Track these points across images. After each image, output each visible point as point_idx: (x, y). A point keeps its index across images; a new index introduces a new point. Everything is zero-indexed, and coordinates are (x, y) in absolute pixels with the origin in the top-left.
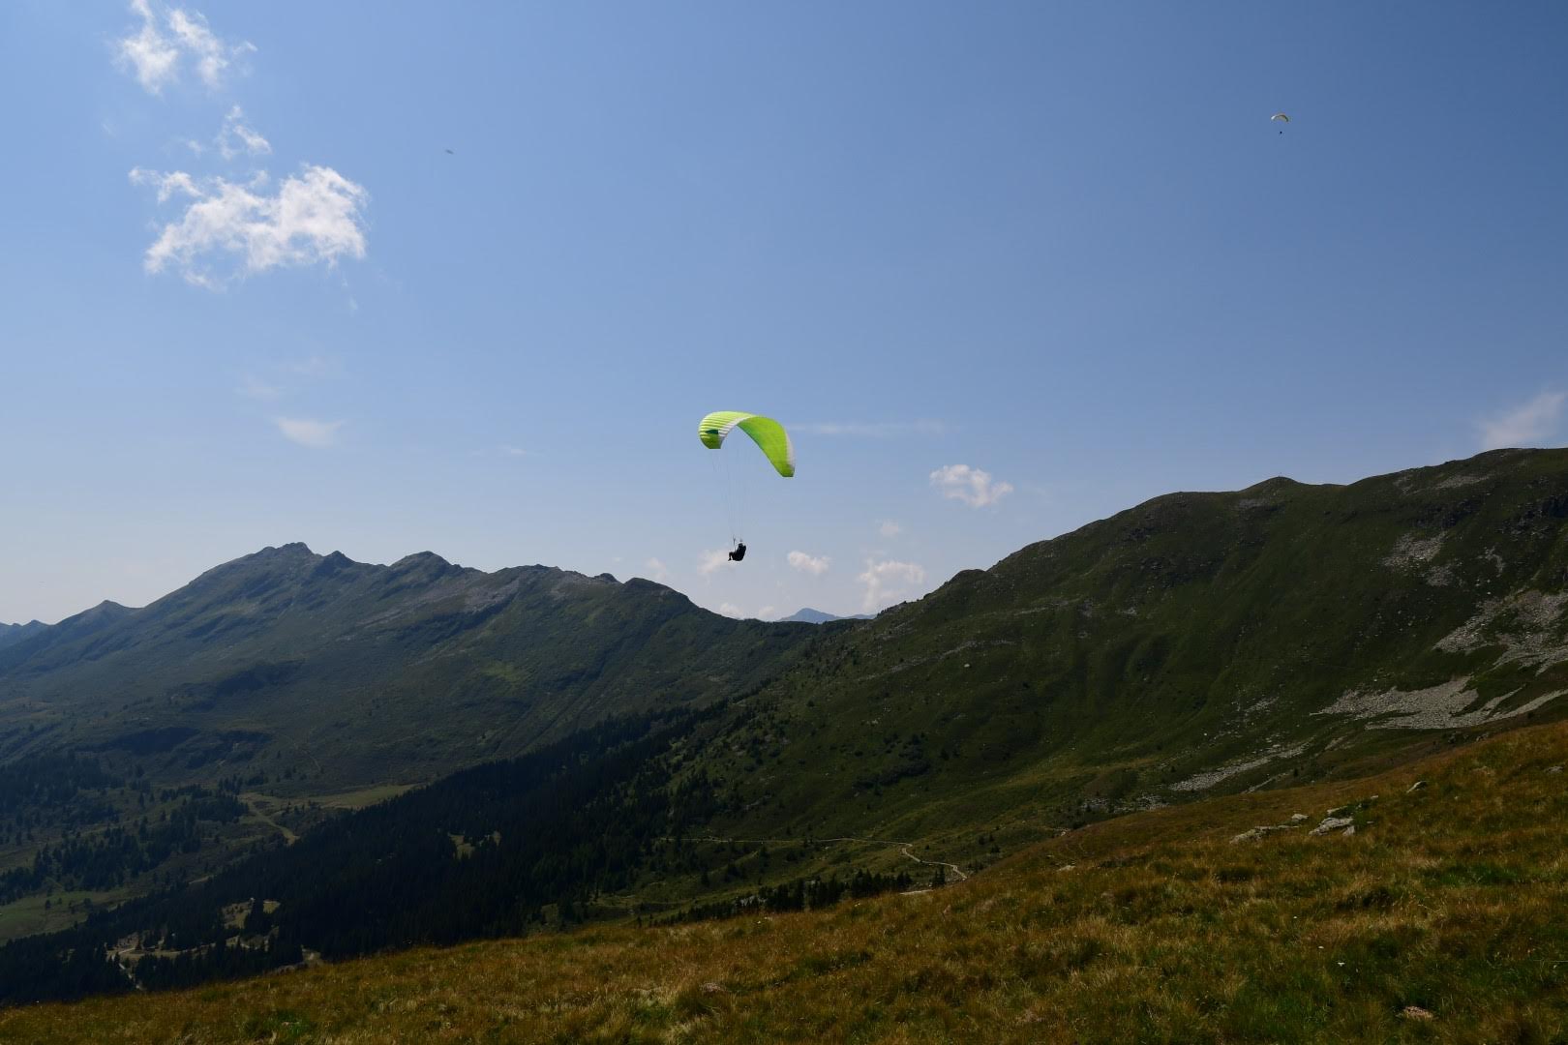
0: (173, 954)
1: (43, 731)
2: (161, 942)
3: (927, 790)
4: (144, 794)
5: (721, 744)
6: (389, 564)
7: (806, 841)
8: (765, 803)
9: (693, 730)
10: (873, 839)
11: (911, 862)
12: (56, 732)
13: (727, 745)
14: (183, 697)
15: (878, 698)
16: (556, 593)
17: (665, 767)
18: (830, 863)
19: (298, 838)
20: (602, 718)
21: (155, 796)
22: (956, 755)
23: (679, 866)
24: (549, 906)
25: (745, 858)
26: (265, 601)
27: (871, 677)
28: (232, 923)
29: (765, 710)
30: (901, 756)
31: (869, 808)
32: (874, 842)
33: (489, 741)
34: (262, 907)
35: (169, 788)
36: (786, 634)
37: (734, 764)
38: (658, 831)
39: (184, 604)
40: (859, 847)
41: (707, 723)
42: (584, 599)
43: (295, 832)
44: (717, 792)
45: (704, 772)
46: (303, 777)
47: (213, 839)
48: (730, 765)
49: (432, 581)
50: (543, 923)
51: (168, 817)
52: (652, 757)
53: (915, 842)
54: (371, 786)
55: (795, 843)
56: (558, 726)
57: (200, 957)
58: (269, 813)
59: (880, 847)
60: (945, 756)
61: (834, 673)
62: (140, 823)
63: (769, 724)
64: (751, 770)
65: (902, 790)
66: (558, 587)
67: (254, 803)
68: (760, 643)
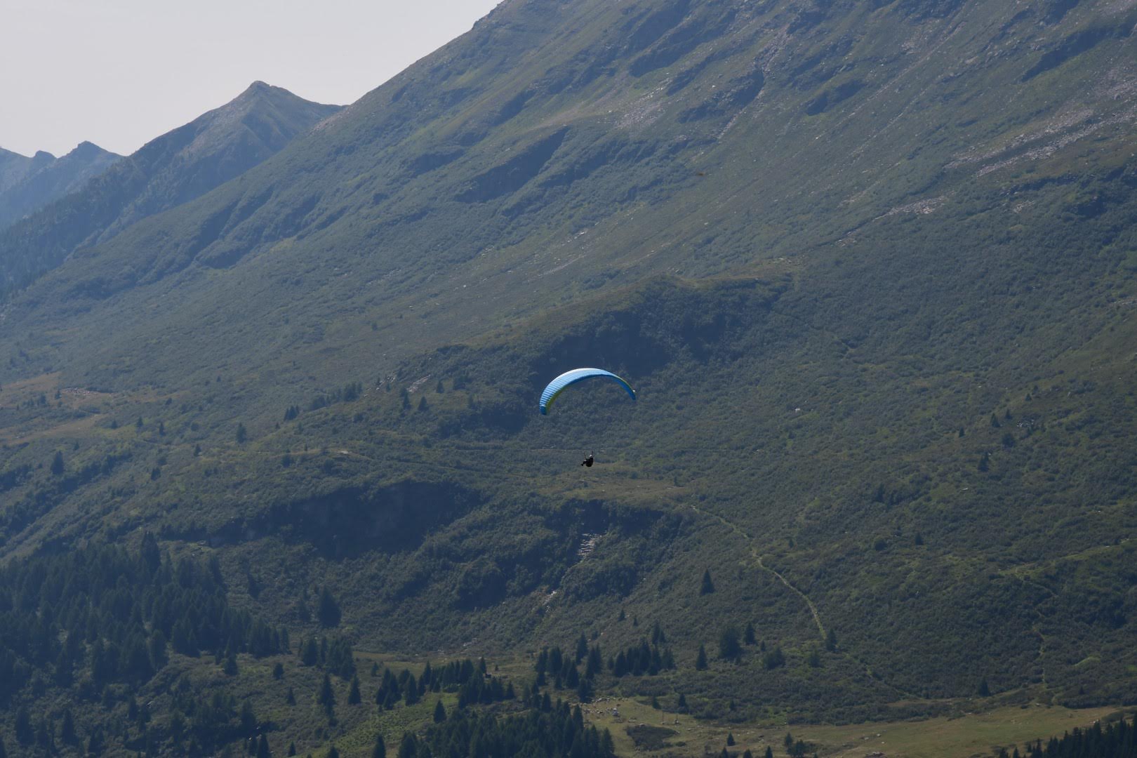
1: (89, 475)
4: (334, 680)
12: (118, 479)
14: (440, 389)
21: (364, 686)
35: (403, 666)
39: (459, 95)
46: (776, 661)
54: (981, 701)
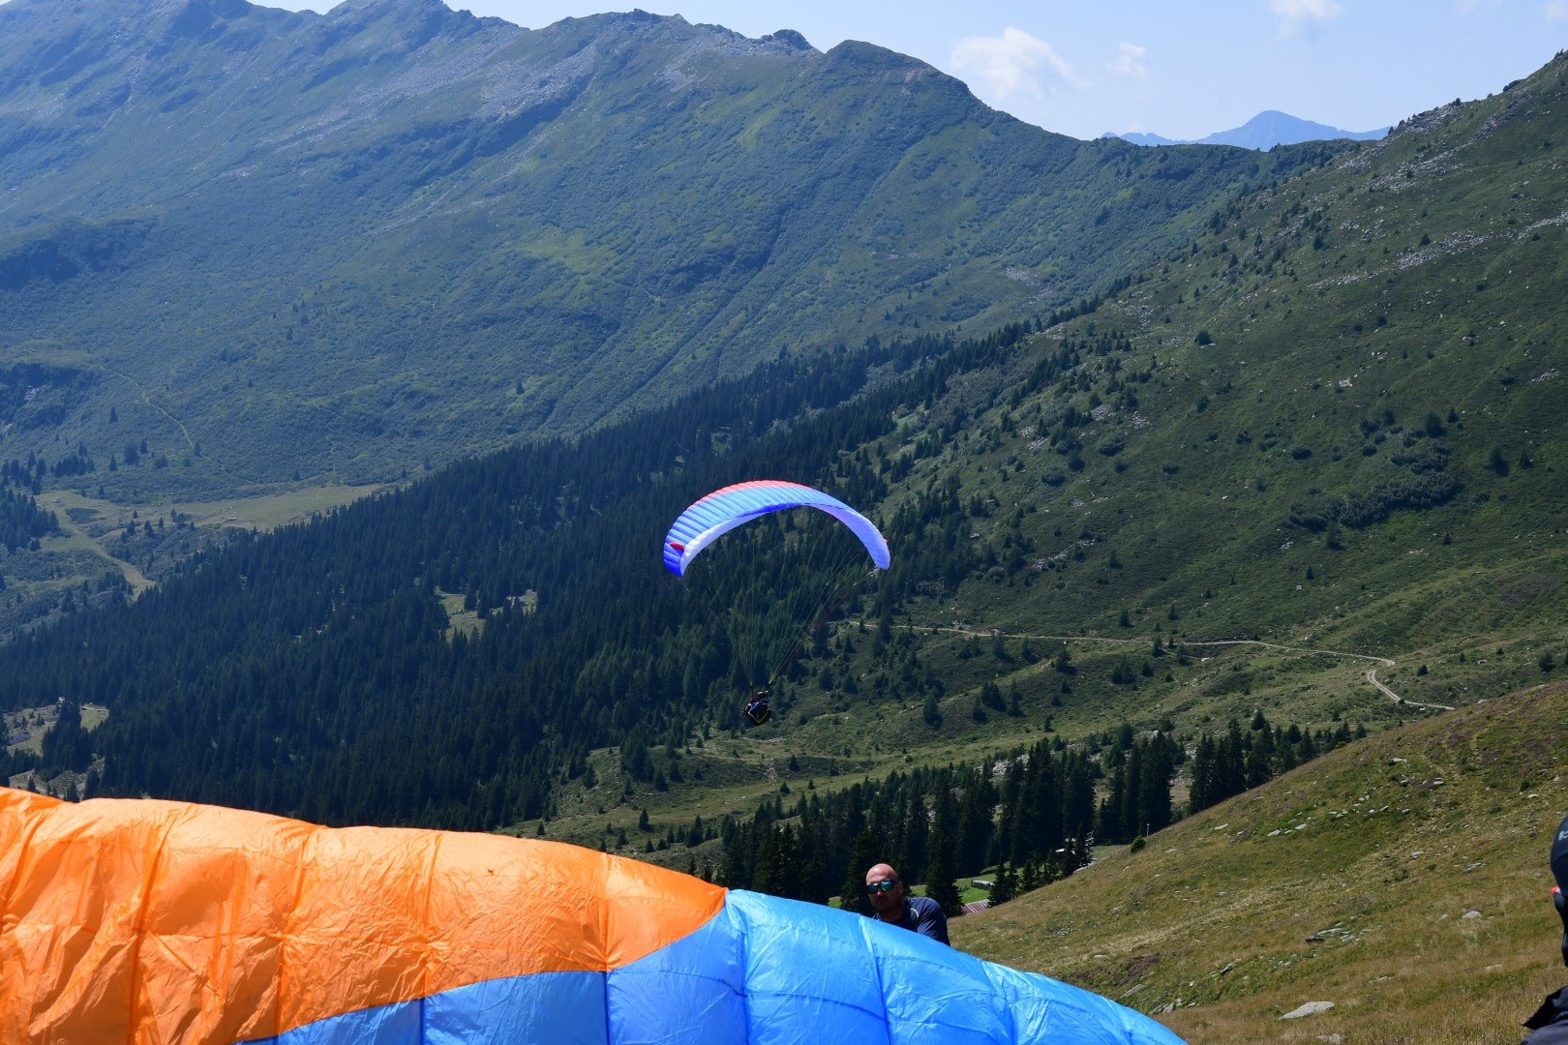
3: (1447, 542)
5: (998, 422)
6: (322, 10)
7: (1159, 643)
8: (1080, 556)
9: (944, 390)
10: (1310, 644)
11: (1379, 703)
13: (1009, 426)
15: (1358, 328)
16: (676, 76)
17: (877, 470)
18: (1206, 694)
19: (152, 584)
20: (771, 356)
22: (1526, 464)
23: (881, 683)
24: (606, 751)
25: (1024, 673)
26: (76, 90)
27: (1348, 279)
28: (22, 746)
29: (1104, 350)
30: (1397, 461)
31: (1310, 576)
32: (1312, 653)
33: (532, 397)
34: (79, 718)
36: (1184, 174)
37: (1020, 468)
38: (845, 607)
40: (1277, 661)
41: (975, 374)
42: (738, 90)
43: (147, 572)
44: (978, 527)
45: (954, 483)
46: (161, 464)
48: (1011, 469)
49: (413, 48)
50: (590, 784)
52: (852, 447)
53: (1402, 657)
54: (295, 484)
55: (1136, 646)
56: (676, 369)
58: (97, 533)
59: (1323, 663)
60: (1499, 466)
61: (1269, 268)
63: (1105, 382)
64: (1057, 482)
65: (1392, 539)
66: (680, 61)
67: (69, 512)
68: (1125, 194)
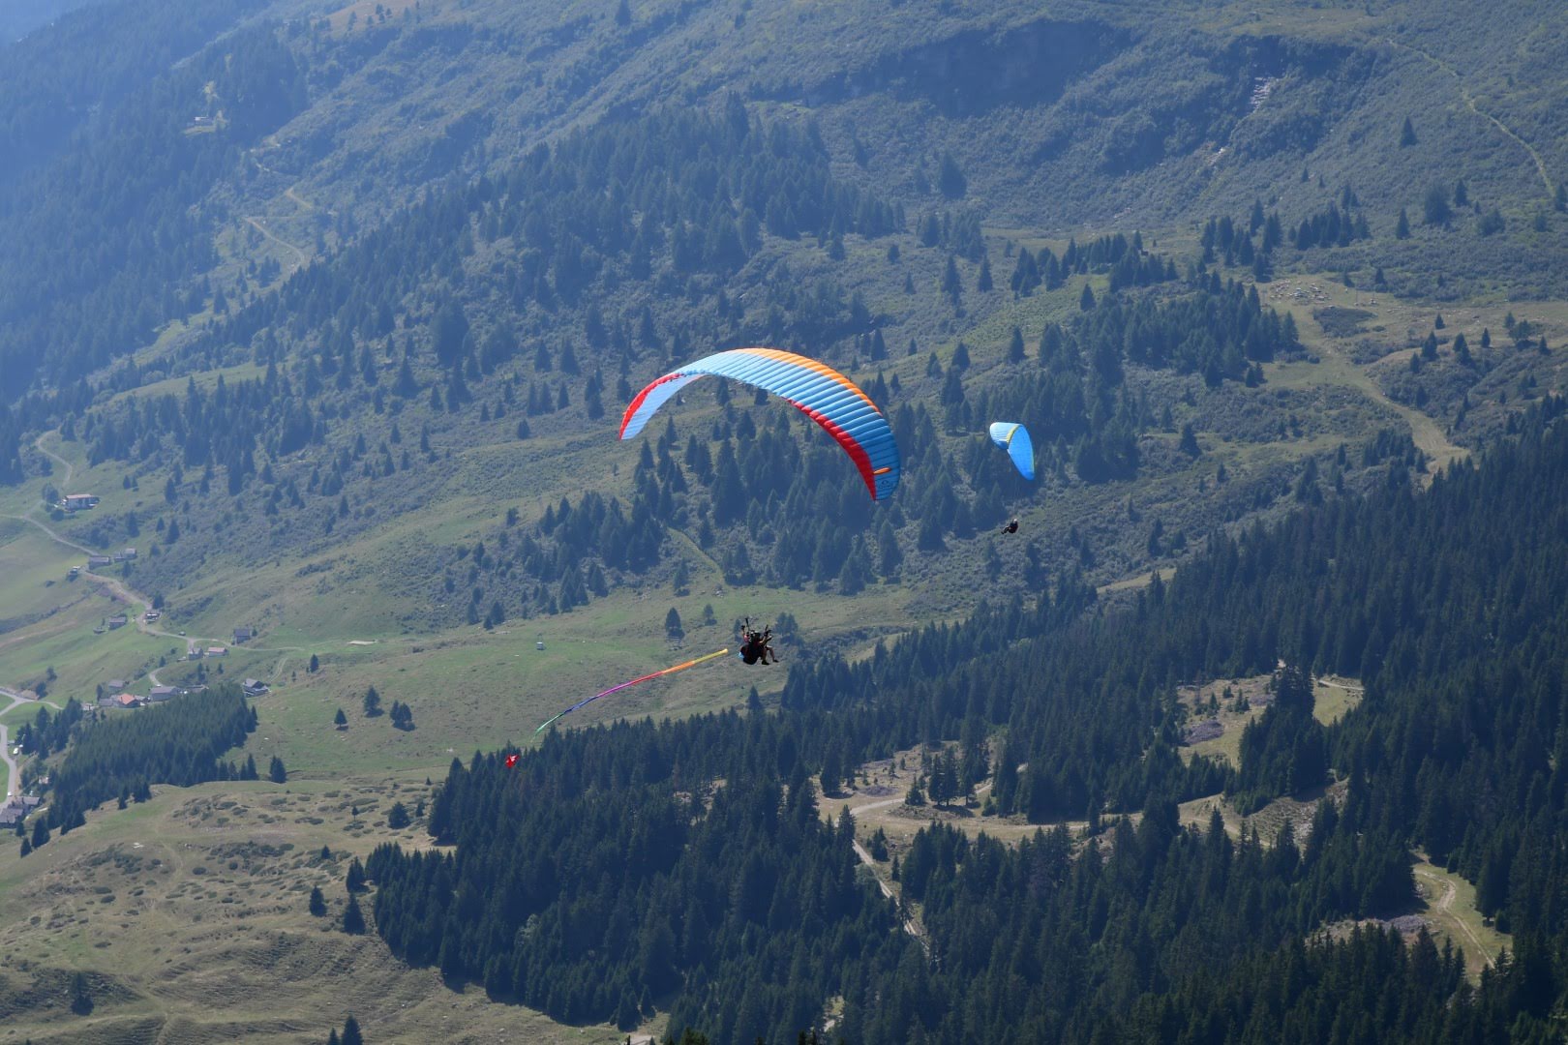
0: (1014, 832)
1: (660, 24)
2: (983, 789)
4: (961, 262)
12: (696, 29)
19: (1462, 454)
21: (996, 269)
28: (1203, 748)
34: (1309, 702)
35: (1042, 244)
43: (1456, 430)
46: (1492, 226)
47: (1174, 438)
51: (1032, 350)
57: (1093, 854)
58: (1368, 354)
62: (945, 366)
67: (1318, 316)
